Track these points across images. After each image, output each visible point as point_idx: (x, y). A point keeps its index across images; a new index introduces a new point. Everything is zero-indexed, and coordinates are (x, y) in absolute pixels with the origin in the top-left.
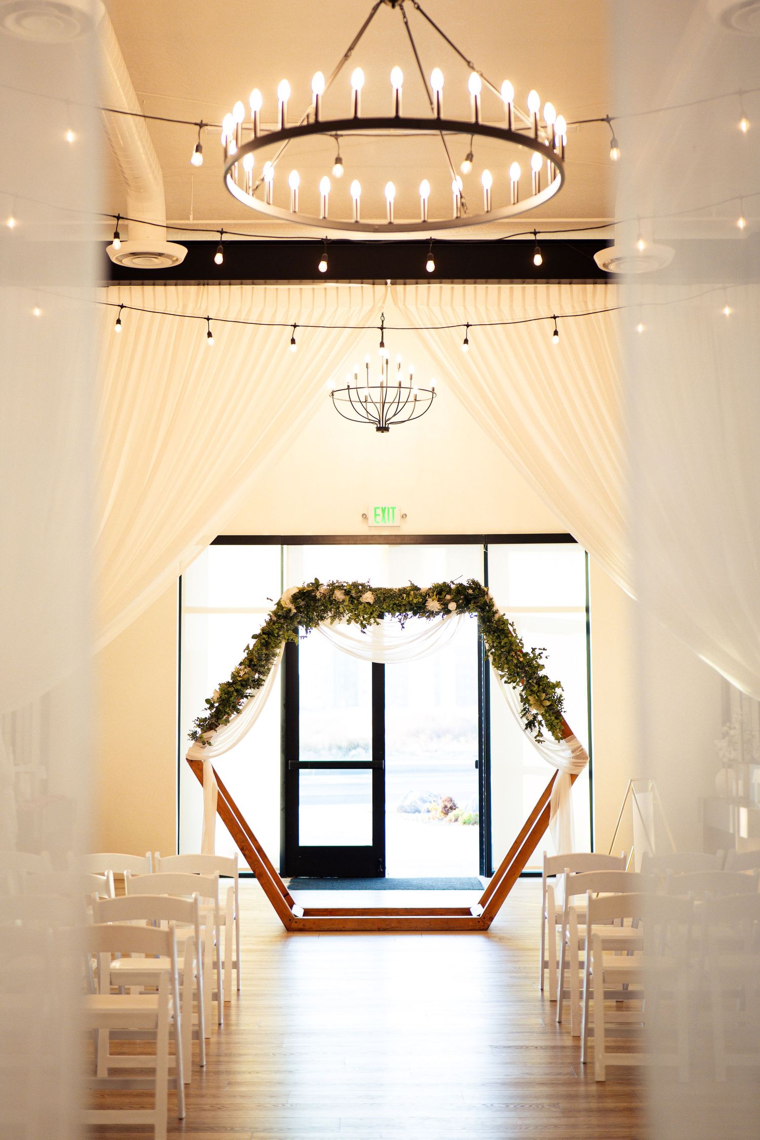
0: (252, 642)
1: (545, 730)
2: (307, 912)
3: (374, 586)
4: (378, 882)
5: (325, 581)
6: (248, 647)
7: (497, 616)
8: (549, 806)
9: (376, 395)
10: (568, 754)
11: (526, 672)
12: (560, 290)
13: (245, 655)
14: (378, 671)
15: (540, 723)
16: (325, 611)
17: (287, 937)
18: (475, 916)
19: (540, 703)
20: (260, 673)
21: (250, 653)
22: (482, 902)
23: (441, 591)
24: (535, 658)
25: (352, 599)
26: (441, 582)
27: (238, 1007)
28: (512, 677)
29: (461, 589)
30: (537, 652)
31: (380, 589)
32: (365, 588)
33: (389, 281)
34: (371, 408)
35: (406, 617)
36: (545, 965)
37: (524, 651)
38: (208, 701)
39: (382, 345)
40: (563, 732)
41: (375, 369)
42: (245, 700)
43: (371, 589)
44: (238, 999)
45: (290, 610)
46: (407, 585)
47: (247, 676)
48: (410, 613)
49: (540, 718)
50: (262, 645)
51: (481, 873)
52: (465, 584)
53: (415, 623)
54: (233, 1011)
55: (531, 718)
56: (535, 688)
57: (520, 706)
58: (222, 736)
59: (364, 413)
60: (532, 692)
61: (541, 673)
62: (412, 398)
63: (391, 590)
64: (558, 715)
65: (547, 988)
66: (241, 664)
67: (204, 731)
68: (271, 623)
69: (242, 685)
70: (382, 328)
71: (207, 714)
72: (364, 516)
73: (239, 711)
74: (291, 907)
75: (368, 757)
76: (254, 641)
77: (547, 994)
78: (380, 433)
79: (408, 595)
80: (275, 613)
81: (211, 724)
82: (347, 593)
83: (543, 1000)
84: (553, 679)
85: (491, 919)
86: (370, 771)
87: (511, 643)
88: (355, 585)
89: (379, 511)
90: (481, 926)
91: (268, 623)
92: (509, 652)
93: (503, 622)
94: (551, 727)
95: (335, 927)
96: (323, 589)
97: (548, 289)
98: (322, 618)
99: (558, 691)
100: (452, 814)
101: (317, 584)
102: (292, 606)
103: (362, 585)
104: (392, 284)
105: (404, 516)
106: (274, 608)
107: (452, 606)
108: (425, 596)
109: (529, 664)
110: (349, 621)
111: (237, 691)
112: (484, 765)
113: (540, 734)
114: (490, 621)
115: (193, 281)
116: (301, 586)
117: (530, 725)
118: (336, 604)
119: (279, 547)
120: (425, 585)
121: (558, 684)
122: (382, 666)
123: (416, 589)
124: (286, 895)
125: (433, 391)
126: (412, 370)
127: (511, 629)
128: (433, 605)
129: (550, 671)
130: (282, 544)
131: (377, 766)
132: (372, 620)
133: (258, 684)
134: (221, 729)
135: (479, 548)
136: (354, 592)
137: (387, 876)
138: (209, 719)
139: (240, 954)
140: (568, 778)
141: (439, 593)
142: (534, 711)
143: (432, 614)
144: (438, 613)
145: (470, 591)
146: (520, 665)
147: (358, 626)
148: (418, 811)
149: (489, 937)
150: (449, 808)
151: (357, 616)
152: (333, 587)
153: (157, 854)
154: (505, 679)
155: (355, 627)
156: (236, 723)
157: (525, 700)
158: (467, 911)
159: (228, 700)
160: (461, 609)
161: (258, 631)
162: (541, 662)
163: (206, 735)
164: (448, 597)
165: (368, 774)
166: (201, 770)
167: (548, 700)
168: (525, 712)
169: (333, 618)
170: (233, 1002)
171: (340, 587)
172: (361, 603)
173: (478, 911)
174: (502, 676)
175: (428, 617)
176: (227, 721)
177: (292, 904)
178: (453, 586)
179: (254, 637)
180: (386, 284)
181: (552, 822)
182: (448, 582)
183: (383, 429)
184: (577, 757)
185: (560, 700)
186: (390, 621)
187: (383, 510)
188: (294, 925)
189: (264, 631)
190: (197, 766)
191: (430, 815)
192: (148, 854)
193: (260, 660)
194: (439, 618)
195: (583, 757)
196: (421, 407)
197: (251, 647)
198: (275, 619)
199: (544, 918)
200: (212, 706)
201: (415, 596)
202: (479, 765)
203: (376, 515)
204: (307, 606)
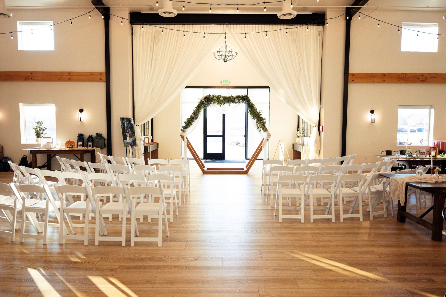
0: (195, 109)
1: (261, 129)
2: (208, 169)
3: (223, 96)
4: (223, 160)
5: (212, 95)
6: (194, 110)
7: (251, 103)
8: (262, 146)
9: (224, 53)
10: (266, 135)
11: (257, 116)
12: (267, 27)
13: (193, 112)
14: (224, 116)
15: (260, 128)
16: (212, 102)
17: (203, 175)
18: (245, 170)
19: (261, 123)
20: (197, 116)
21: (194, 111)
22: (246, 167)
23: (238, 97)
24: (259, 113)
25: (218, 99)
26: (238, 95)
27: (190, 195)
28: (254, 117)
29: (243, 97)
30: (260, 112)
31: (224, 97)
32: (221, 96)
33: (227, 24)
34: (223, 57)
35: (230, 103)
36: (263, 185)
37: (257, 111)
38: (185, 122)
39: (225, 38)
40: (265, 130)
41: (224, 48)
42: (193, 122)
43: (222, 97)
44: (190, 193)
45: (203, 101)
46: (231, 96)
47: (193, 117)
48: (231, 102)
49: (260, 127)
50: (197, 109)
51: (245, 159)
52: (244, 96)
53: (232, 105)
54: (188, 197)
55: (258, 127)
56: (260, 120)
57: (256, 124)
58: (188, 130)
59: (221, 58)
60: (259, 121)
61: (261, 116)
62: (232, 55)
63: (227, 97)
64: (264, 126)
65: (263, 190)
66: (192, 114)
67: (184, 129)
68: (199, 104)
69: (193, 119)
70: (225, 34)
71: (185, 125)
72: (221, 82)
73: (192, 125)
74: (204, 168)
75: (222, 134)
76: (196, 108)
77: (263, 192)
78: (225, 63)
79: (231, 98)
80: (200, 102)
81: (186, 127)
82: (217, 97)
83: (262, 194)
84: (263, 118)
85: (248, 171)
86: (222, 137)
87: (254, 109)
88: (219, 96)
89: (224, 81)
90: (246, 172)
91: (198, 104)
92: (254, 111)
93: (252, 105)
94: (263, 129)
95: (213, 173)
96: (211, 96)
97: (264, 27)
98: (211, 103)
99: (265, 120)
100: (239, 145)
101: (210, 95)
102: (204, 100)
103: (220, 96)
104: (228, 25)
105: (230, 82)
106: (200, 101)
107: (241, 101)
108: (235, 98)
109: (258, 114)
110: (217, 104)
111: (191, 120)
112: (246, 136)
113: (260, 130)
114: (249, 104)
115: (181, 24)
116: (206, 96)
117: (258, 128)
118: (214, 100)
119: (202, 89)
120: (235, 96)
121: (265, 119)
122: (225, 114)
123: (233, 97)
124: (203, 165)
125: (237, 53)
126: (232, 47)
127: (254, 106)
128: (236, 100)
129: (263, 116)
130: (203, 88)
131: (223, 136)
132: (222, 104)
133: (196, 118)
134: (188, 128)
135: (246, 89)
136: (218, 98)
137: (225, 159)
138: (185, 126)
139: (190, 180)
140: (266, 140)
141: (238, 98)
142: (259, 125)
143: (236, 103)
144: (237, 102)
145: (245, 97)
146: (256, 115)
147: (219, 105)
148: (232, 144)
149: (248, 175)
150: (238, 144)
151: (219, 103)
152: (214, 96)
153: (169, 159)
154: (253, 118)
155: (218, 105)
156: (191, 127)
157: (257, 122)
158: (243, 169)
159: (189, 122)
160: (243, 101)
161: (196, 106)
162: (261, 114)
163: (184, 130)
164: (240, 99)
165: (222, 138)
166: (184, 138)
167: (263, 122)
168: (257, 125)
169: (214, 103)
170: (188, 194)
171: (215, 96)
172: (220, 100)
173: (245, 169)
174: (252, 117)
175: (235, 103)
176: (189, 127)
177: (204, 167)
178: (241, 96)
179: (195, 108)
180: (226, 25)
181: (262, 150)
182: (240, 95)
183: (225, 61)
184: (268, 136)
185: (265, 123)
186: (227, 105)
187: (225, 81)
188: (204, 172)
189: (198, 106)
190: (182, 137)
191: (234, 145)
192: (167, 159)
193: (197, 113)
194: (238, 104)
195: (269, 135)
196: (234, 57)
197: (195, 110)
198: (200, 103)
199: (263, 174)
200: (186, 123)
201: (232, 98)
202: (245, 136)
203: (224, 82)
204: (207, 101)
